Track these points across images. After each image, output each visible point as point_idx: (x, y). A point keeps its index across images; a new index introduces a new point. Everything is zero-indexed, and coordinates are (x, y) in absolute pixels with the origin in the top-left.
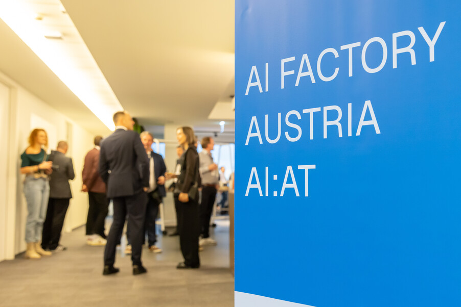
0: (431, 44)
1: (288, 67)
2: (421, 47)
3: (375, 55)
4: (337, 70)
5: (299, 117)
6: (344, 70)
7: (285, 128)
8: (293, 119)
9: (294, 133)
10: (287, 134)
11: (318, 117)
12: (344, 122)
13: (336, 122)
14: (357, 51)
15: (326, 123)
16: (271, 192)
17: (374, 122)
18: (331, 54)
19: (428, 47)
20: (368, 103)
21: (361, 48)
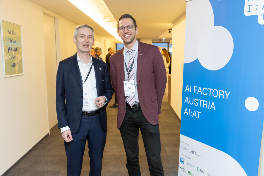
0: (227, 95)
1: (196, 88)
2: (225, 95)
3: (215, 93)
4: (207, 93)
5: (198, 101)
6: (209, 94)
7: (194, 102)
8: (196, 100)
9: (196, 104)
10: (195, 103)
11: (202, 102)
12: (208, 105)
13: (206, 105)
14: (212, 91)
15: (204, 104)
16: (190, 115)
17: (214, 107)
18: (206, 89)
19: (226, 96)
20: (213, 103)
21: (213, 90)
